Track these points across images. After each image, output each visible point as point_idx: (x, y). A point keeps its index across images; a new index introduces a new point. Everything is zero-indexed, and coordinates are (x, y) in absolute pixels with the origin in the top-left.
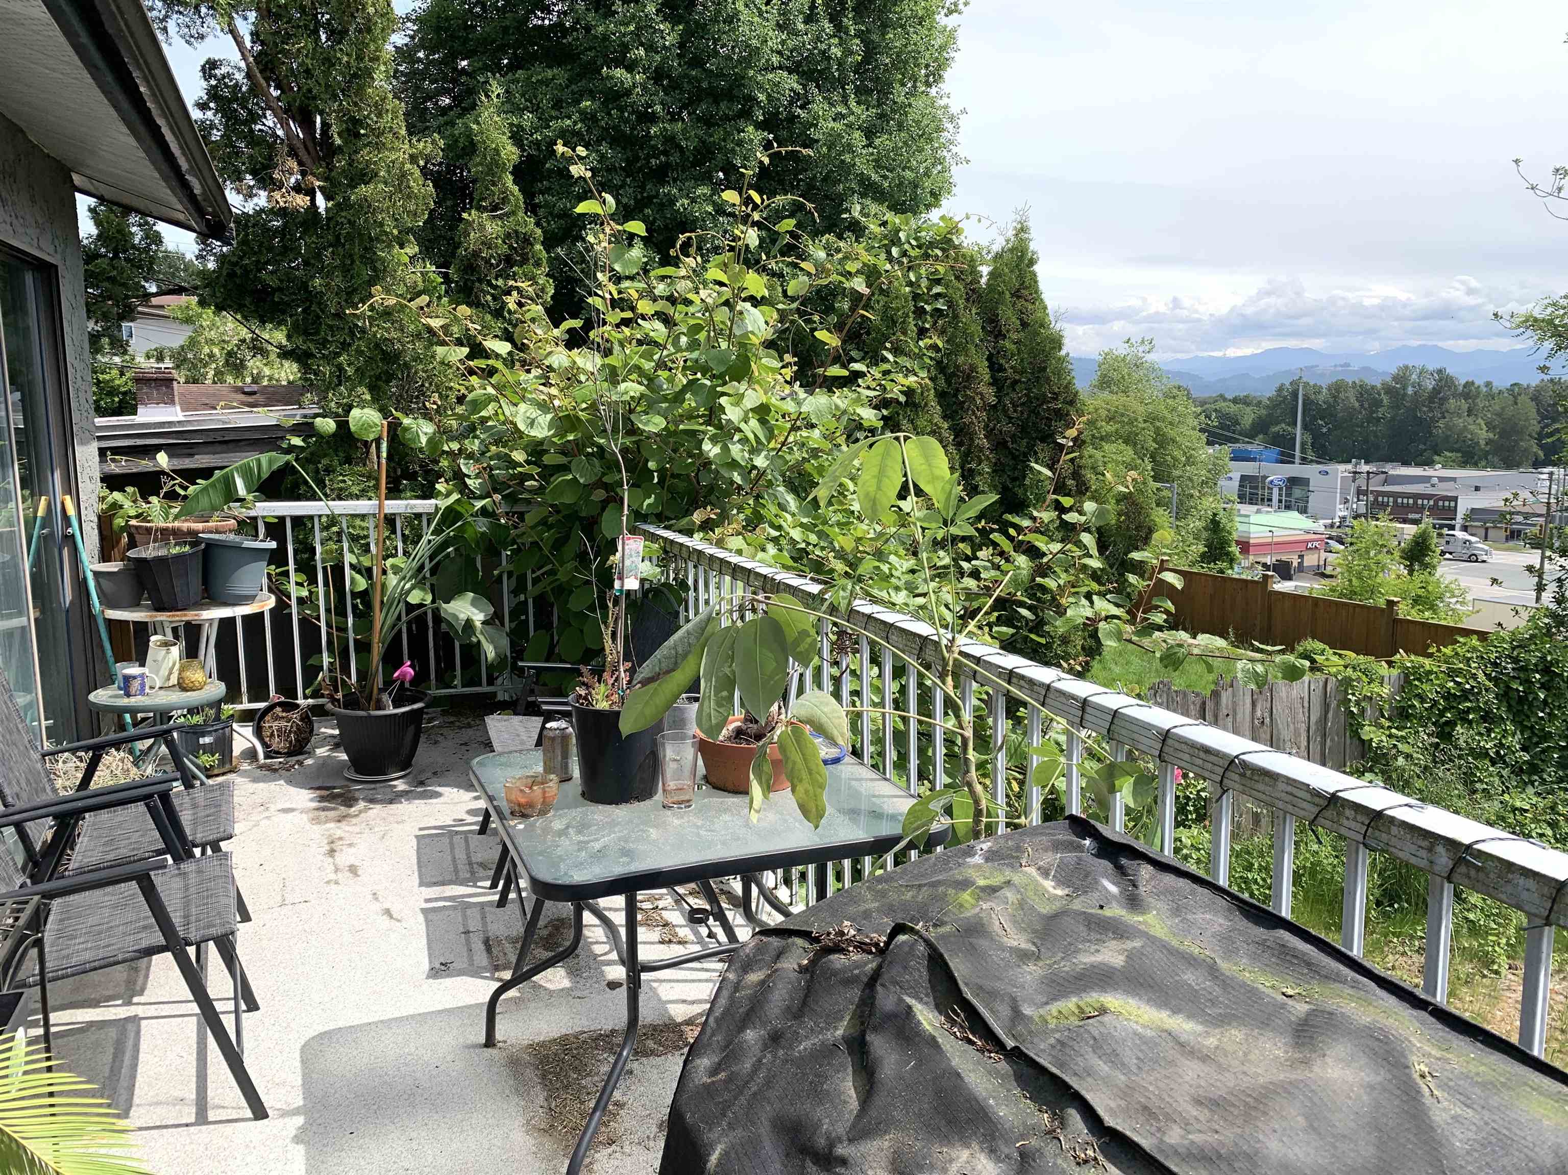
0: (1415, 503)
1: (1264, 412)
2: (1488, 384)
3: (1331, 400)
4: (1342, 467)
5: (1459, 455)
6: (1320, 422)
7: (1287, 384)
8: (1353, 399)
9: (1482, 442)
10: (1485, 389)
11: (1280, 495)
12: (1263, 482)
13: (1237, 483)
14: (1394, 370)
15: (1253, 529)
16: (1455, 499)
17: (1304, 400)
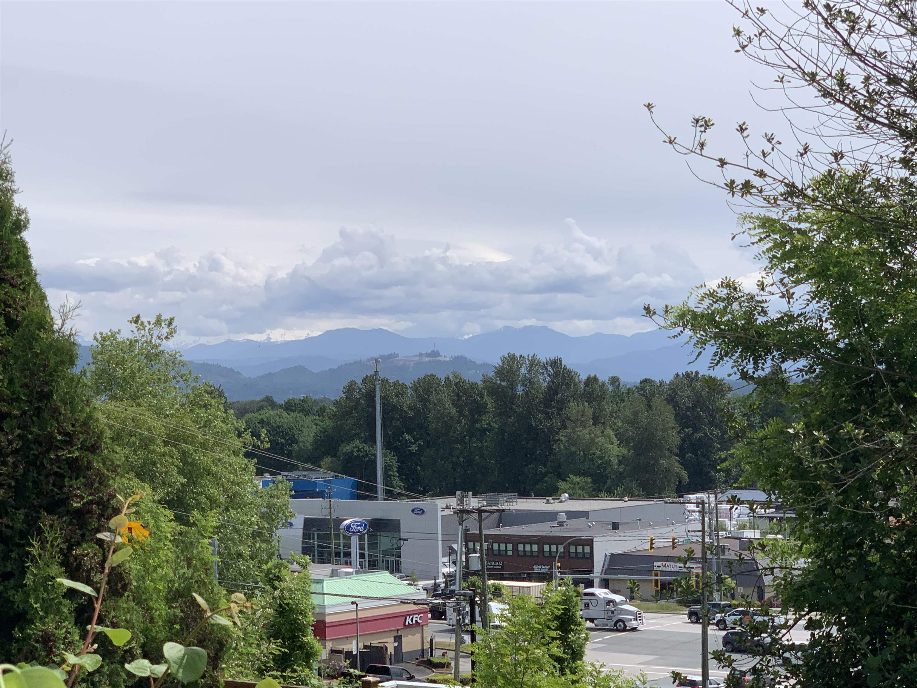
0: (541, 549)
1: (329, 423)
2: (614, 380)
3: (420, 405)
4: (441, 502)
5: (589, 480)
6: (407, 437)
7: (359, 381)
8: (448, 404)
9: (615, 461)
10: (611, 388)
11: (362, 548)
12: (337, 528)
13: (300, 532)
14: (497, 362)
15: (328, 601)
16: (590, 543)
17: (383, 405)
